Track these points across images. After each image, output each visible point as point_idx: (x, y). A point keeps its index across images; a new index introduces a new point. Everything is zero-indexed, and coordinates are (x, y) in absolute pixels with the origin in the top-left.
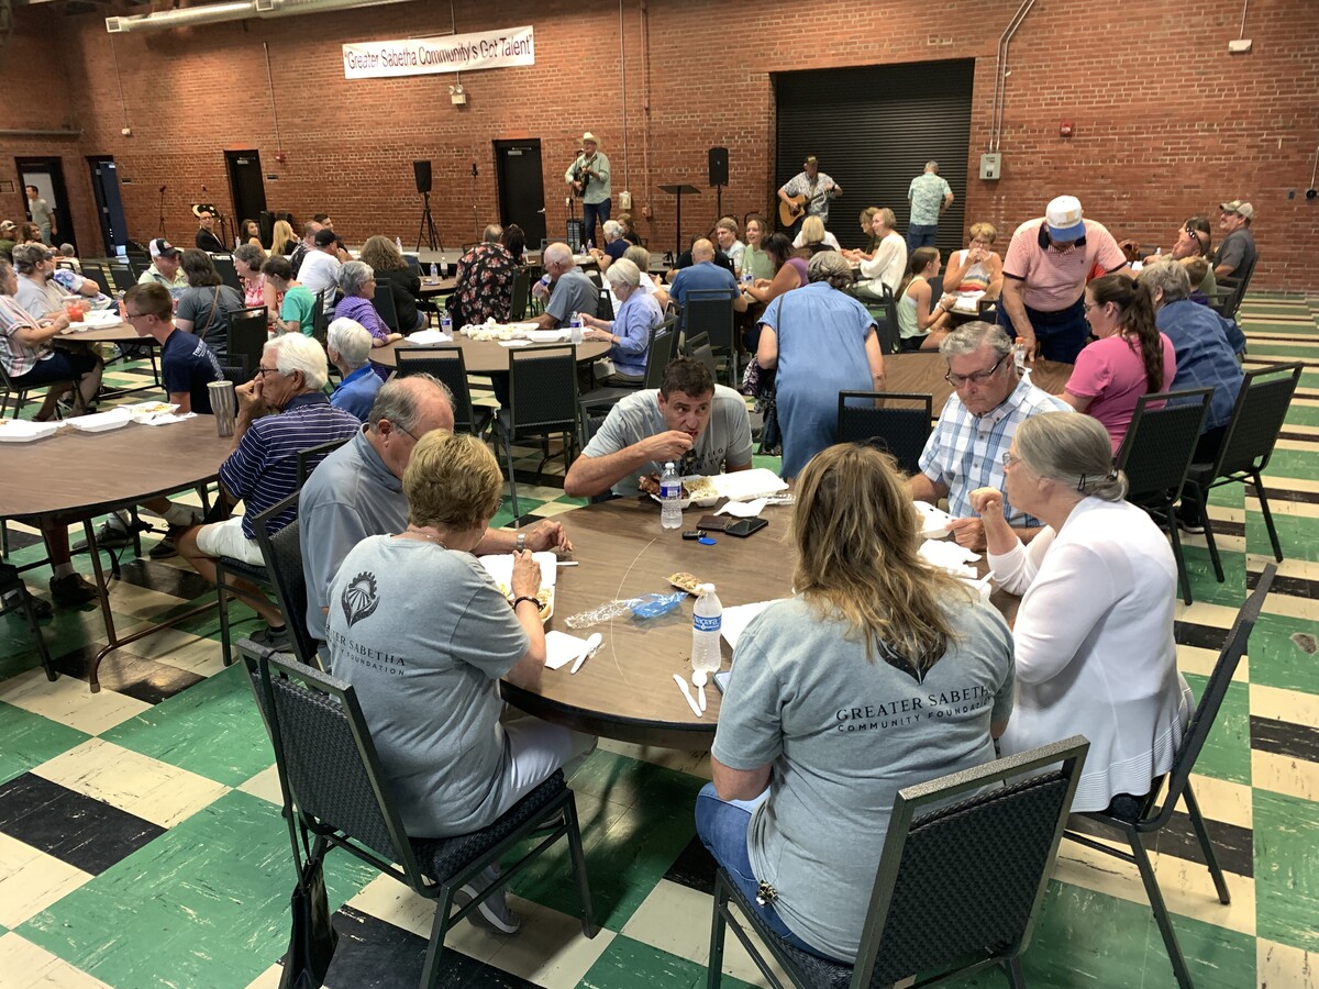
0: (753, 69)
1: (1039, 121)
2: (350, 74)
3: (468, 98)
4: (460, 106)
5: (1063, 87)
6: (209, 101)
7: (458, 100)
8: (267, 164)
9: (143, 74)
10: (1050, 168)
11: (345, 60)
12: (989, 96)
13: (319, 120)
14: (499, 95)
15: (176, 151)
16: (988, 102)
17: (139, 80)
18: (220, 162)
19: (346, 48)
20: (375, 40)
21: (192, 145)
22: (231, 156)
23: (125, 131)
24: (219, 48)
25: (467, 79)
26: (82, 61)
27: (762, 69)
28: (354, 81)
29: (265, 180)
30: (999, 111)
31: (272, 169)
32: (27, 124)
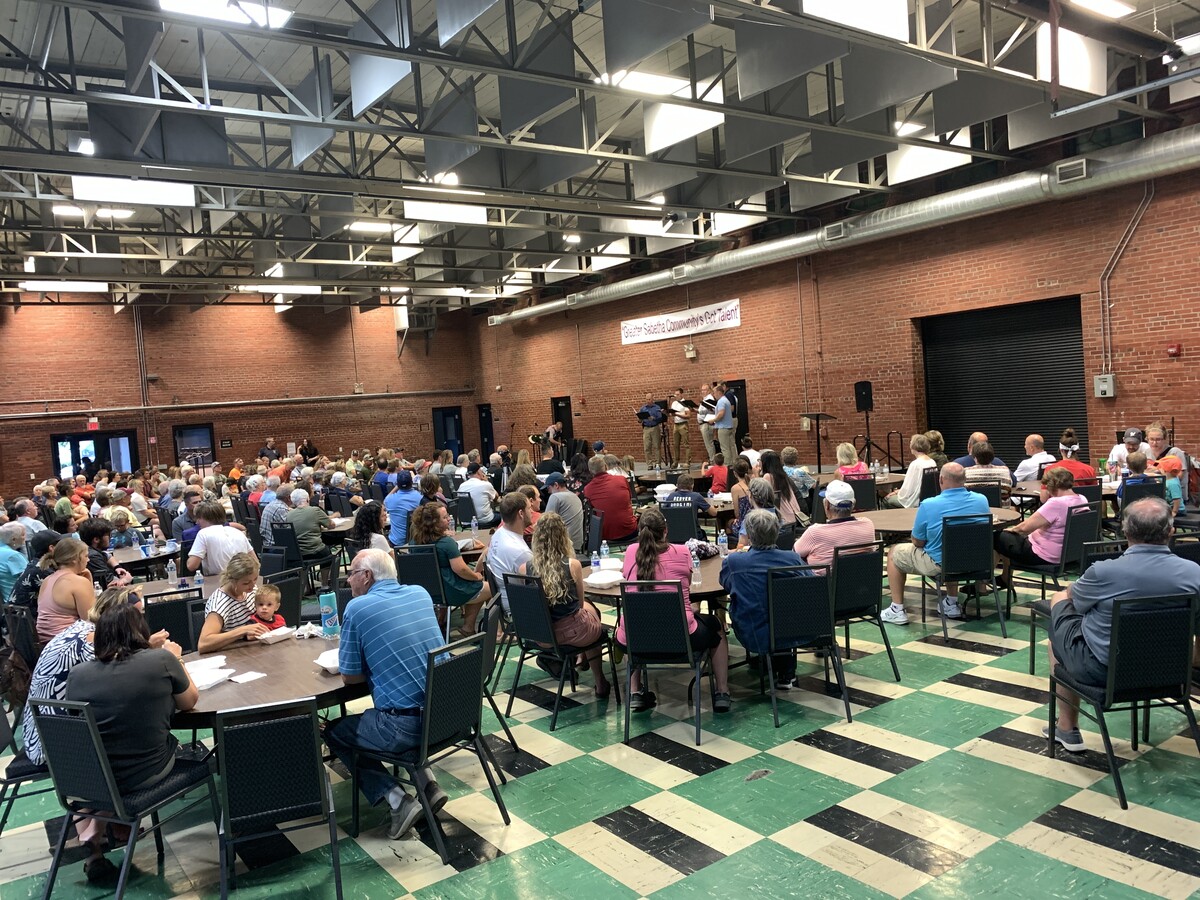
0: (898, 317)
1: (1147, 344)
2: (625, 341)
3: (697, 353)
4: (692, 359)
5: (1165, 314)
6: (544, 364)
7: (690, 355)
8: (575, 406)
9: (510, 350)
10: (1164, 385)
11: (622, 332)
12: (1097, 326)
13: (606, 374)
14: (717, 349)
15: (525, 399)
16: (1097, 330)
17: (507, 354)
18: (548, 405)
19: (623, 324)
20: (641, 317)
21: (534, 395)
22: (555, 401)
23: (498, 387)
24: (551, 330)
25: (697, 339)
26: (479, 344)
27: (905, 316)
28: (627, 346)
29: (573, 416)
30: (1108, 337)
31: (578, 408)
32: (443, 387)
